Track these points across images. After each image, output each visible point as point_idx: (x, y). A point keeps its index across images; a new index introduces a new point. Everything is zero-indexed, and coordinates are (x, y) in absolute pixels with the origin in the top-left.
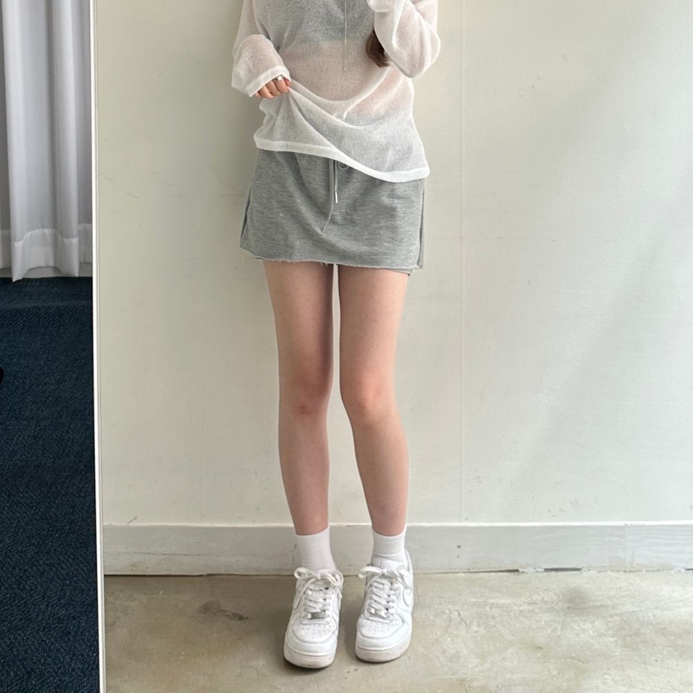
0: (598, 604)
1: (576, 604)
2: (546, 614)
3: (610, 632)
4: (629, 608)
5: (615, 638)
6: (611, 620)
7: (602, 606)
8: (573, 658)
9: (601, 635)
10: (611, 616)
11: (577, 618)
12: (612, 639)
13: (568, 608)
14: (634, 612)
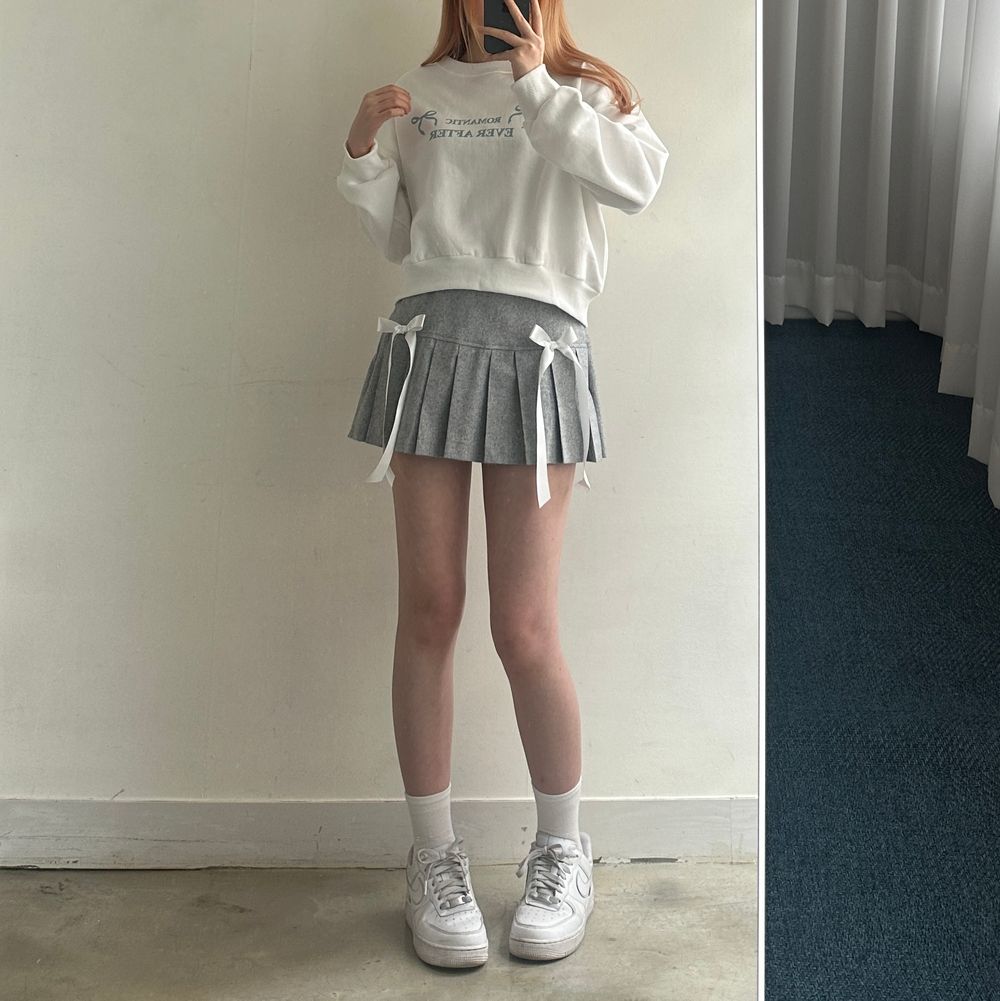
0: (693, 896)
1: (665, 896)
2: (627, 906)
3: (704, 923)
4: (731, 899)
5: (710, 929)
6: (706, 910)
7: (697, 898)
8: (653, 950)
9: (693, 926)
10: (707, 907)
11: (665, 910)
12: (704, 930)
13: (655, 900)
14: (736, 903)
